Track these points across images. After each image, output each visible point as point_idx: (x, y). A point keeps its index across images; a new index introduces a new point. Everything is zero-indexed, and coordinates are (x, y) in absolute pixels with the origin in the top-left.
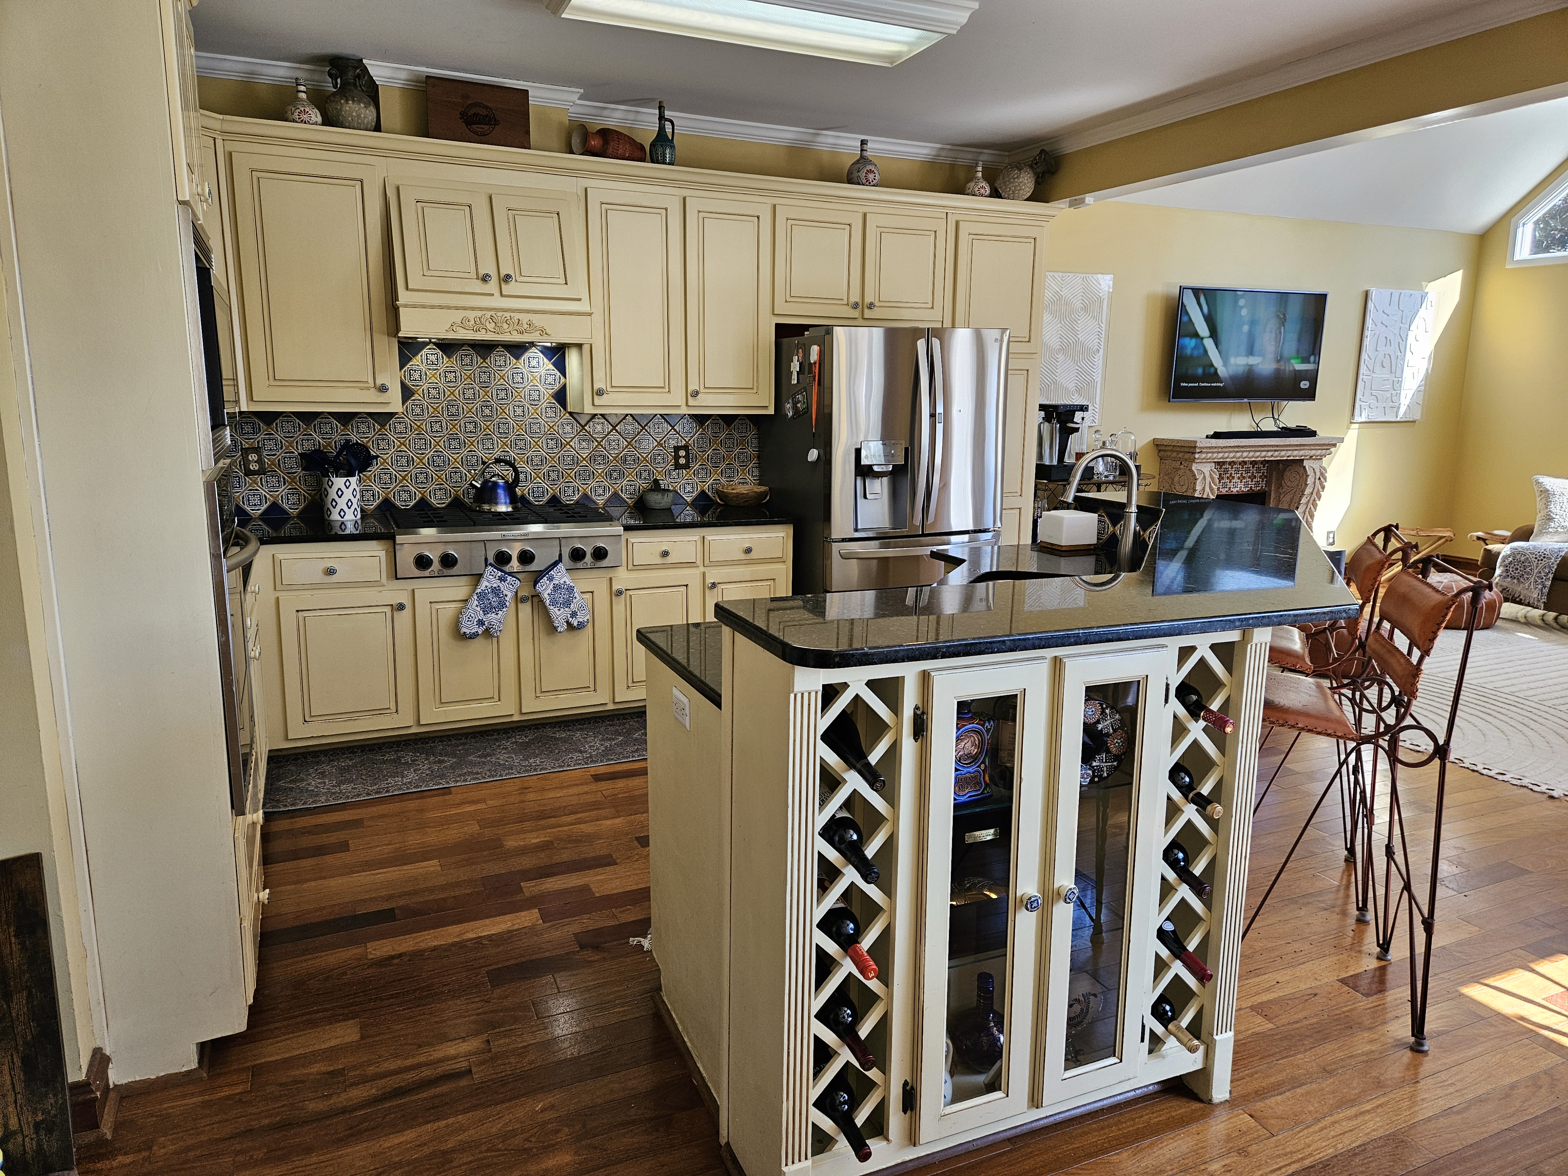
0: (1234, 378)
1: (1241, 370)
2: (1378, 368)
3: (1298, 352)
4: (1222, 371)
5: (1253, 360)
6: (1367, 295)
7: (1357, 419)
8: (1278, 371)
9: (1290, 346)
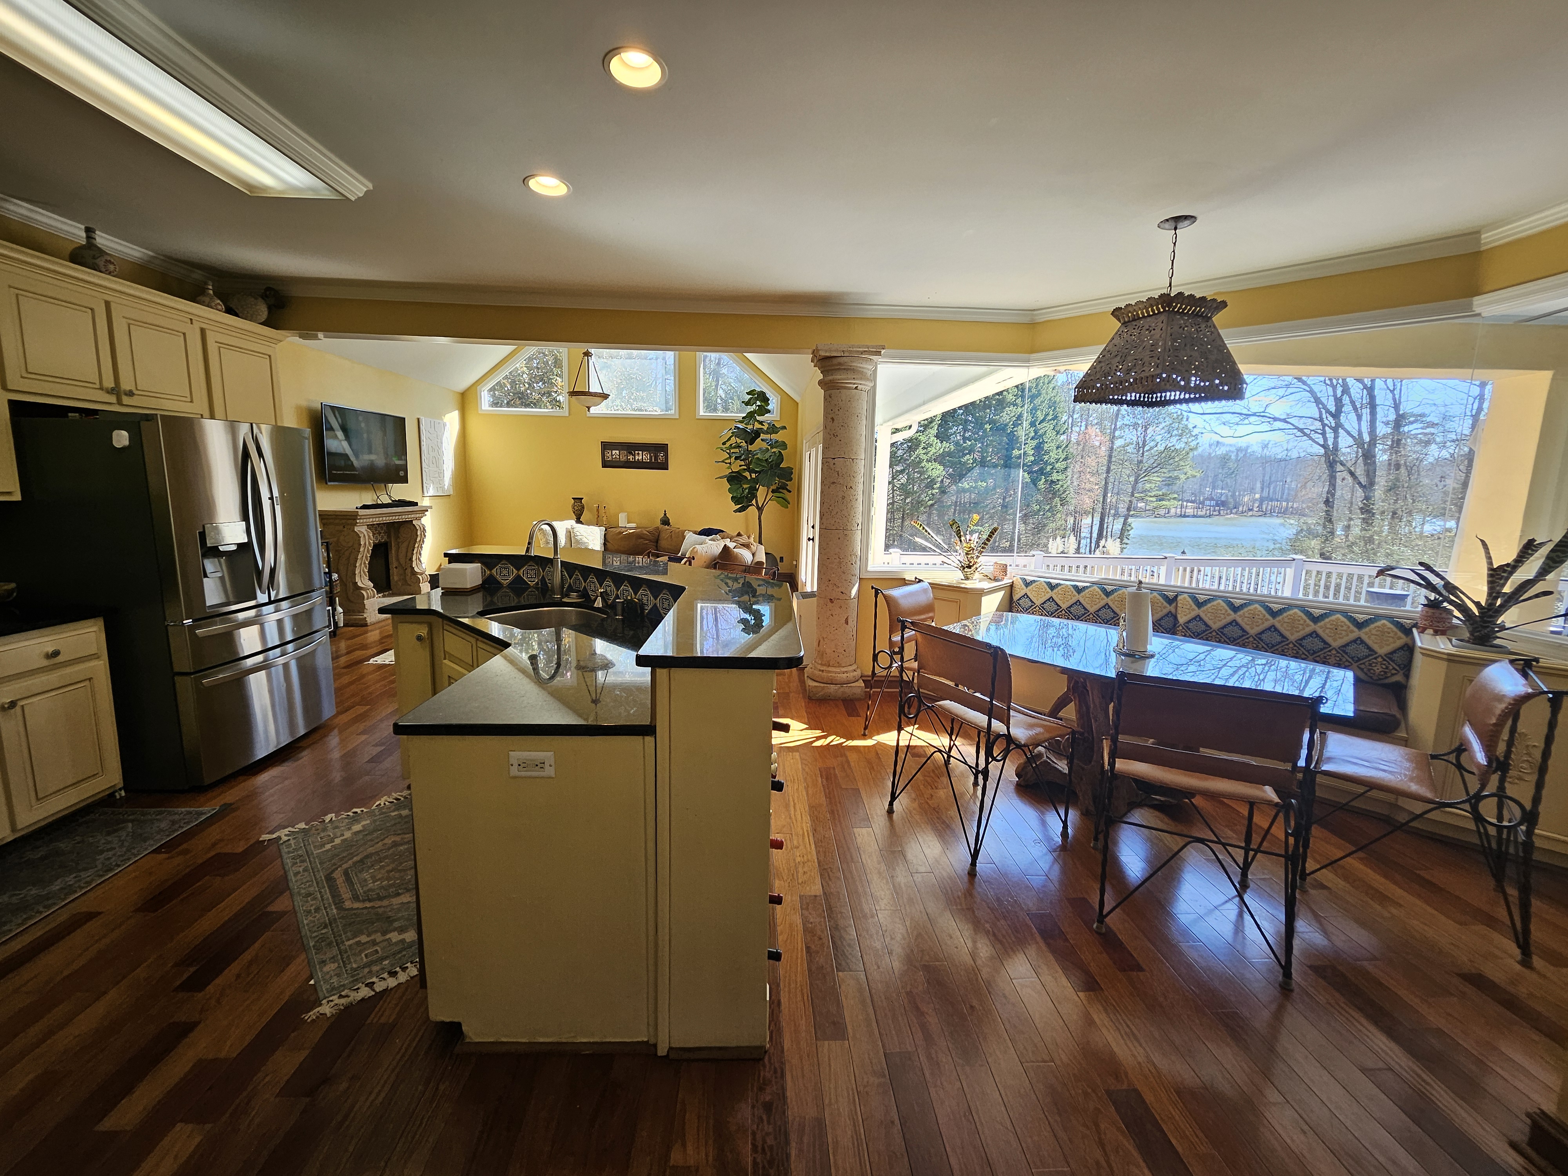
0: (363, 468)
1: (366, 464)
2: (431, 465)
3: (396, 452)
4: (356, 463)
5: (373, 457)
6: (418, 419)
7: (426, 494)
8: (386, 464)
9: (391, 451)
